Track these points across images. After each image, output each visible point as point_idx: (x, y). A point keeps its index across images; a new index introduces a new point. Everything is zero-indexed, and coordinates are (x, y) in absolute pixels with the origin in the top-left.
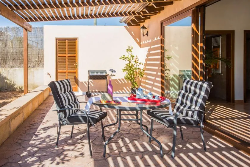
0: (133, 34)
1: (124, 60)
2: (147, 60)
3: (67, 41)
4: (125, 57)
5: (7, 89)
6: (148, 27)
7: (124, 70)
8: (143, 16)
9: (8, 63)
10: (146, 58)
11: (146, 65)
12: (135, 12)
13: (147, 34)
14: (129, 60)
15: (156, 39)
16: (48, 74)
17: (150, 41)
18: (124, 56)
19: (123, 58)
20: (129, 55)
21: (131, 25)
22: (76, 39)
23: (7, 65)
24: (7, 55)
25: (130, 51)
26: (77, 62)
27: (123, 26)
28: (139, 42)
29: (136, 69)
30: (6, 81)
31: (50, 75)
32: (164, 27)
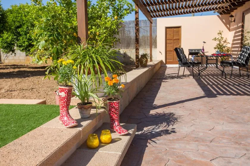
0: (225, 22)
1: (215, 40)
2: (234, 40)
3: (173, 28)
4: (217, 38)
5: (130, 64)
6: (235, 16)
7: (215, 48)
8: (230, 9)
9: (131, 46)
10: (233, 39)
11: (233, 44)
12: (224, 7)
13: (234, 21)
14: (219, 41)
15: (239, 25)
16: (160, 52)
17: (236, 26)
18: (215, 38)
19: (215, 39)
20: (219, 37)
21: (222, 14)
22: (180, 27)
23: (130, 47)
24: (130, 40)
25: (221, 34)
26: (180, 43)
27: (216, 16)
28: (229, 27)
29: (224, 47)
30: (130, 59)
31: (161, 53)
32: (244, 16)
